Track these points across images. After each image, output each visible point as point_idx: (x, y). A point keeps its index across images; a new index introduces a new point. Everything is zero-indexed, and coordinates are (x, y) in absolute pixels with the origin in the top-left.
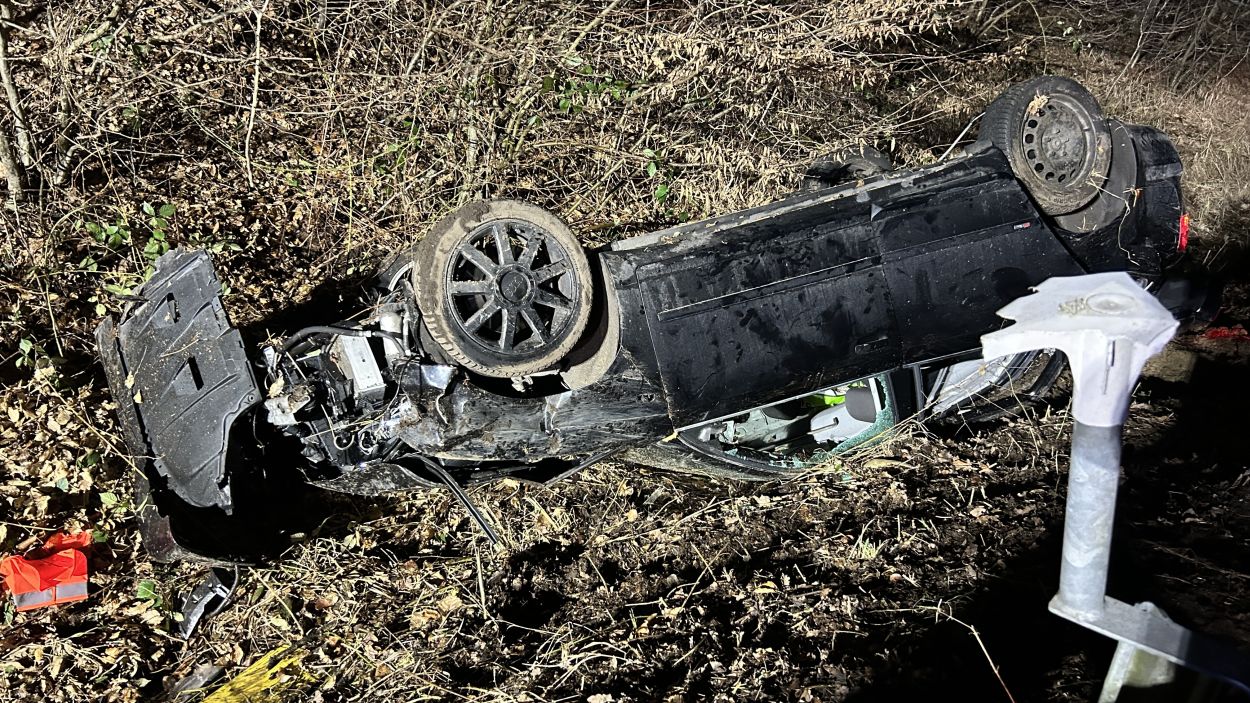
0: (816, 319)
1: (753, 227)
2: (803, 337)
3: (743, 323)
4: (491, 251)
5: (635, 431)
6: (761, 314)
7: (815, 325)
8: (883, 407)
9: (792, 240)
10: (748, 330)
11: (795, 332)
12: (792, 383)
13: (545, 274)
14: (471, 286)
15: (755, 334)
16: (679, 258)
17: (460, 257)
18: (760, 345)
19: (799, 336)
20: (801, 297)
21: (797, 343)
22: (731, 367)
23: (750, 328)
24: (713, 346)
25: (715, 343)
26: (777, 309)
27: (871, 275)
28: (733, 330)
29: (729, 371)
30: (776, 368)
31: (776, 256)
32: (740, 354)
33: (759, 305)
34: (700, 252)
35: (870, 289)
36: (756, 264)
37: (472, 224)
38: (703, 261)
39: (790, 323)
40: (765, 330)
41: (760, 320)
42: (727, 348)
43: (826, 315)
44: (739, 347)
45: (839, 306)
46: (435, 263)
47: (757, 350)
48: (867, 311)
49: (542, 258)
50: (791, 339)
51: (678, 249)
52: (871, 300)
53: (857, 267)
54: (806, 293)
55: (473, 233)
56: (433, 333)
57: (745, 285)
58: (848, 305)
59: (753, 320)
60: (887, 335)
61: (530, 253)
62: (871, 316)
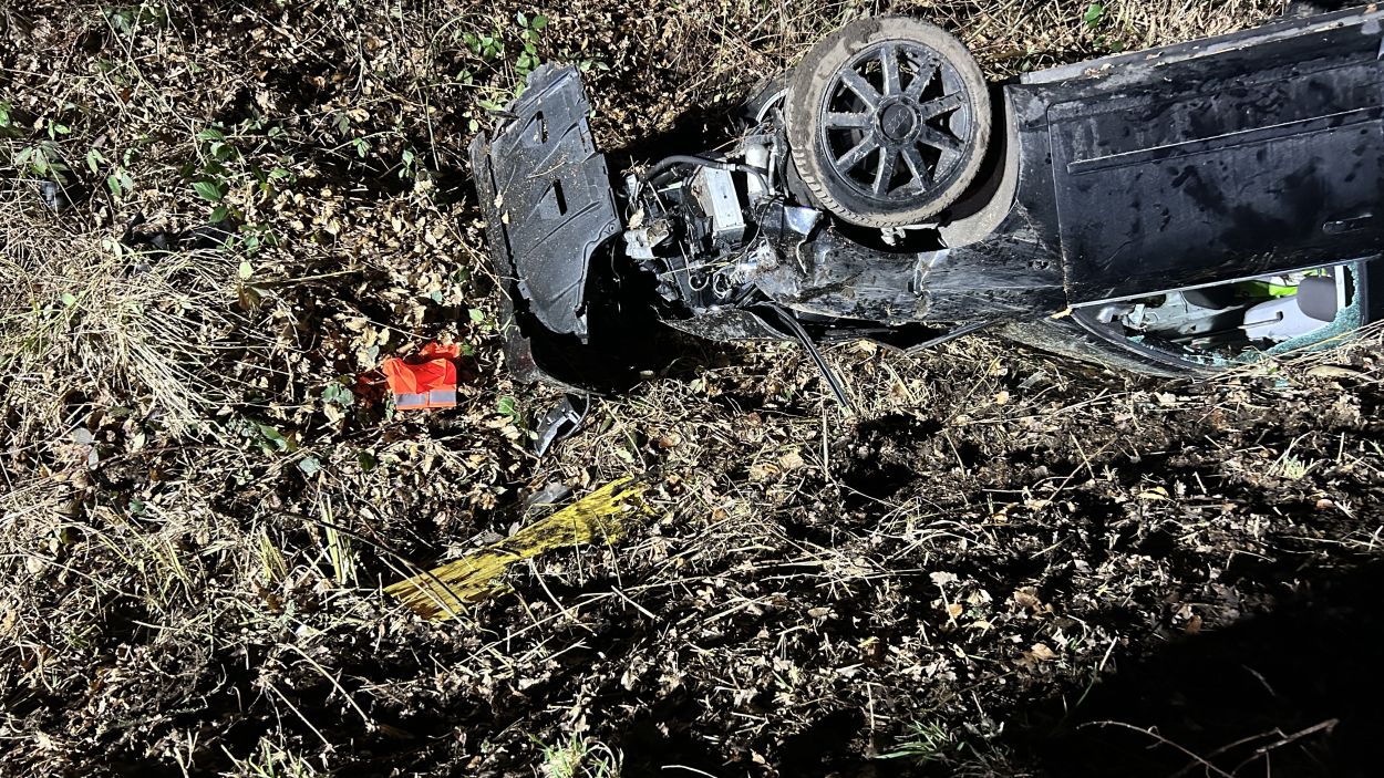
0: (1276, 185)
1: (1211, 61)
2: (1255, 207)
3: (1176, 184)
4: (876, 80)
5: (1020, 302)
6: (1202, 174)
7: (1274, 191)
8: (1348, 302)
9: (1262, 80)
10: (1181, 192)
11: (1245, 199)
12: (1229, 263)
13: (935, 108)
14: (848, 119)
15: (1189, 198)
16: (1105, 96)
17: (840, 84)
18: (1194, 212)
19: (1249, 205)
20: (1261, 156)
21: (1246, 215)
22: (1152, 236)
23: (1185, 191)
24: (1132, 209)
25: (1136, 205)
26: (1225, 169)
27: (1364, 132)
28: (1162, 191)
29: (1148, 241)
30: (1211, 243)
31: (1235, 101)
32: (1167, 221)
33: (1201, 162)
34: (1134, 90)
35: (1360, 150)
36: (1206, 109)
37: (857, 45)
38: (1136, 102)
39: (1240, 188)
40: (1204, 193)
41: (1199, 180)
42: (1150, 213)
43: (1291, 180)
44: (1166, 212)
45: (1312, 169)
46: (811, 90)
47: (1190, 218)
48: (1350, 178)
49: (935, 90)
50: (1238, 208)
51: (1104, 86)
52: (1358, 165)
53: (1346, 120)
54: (1269, 151)
55: (858, 56)
56: (801, 171)
57: (1187, 135)
58: (1324, 169)
59: (1190, 180)
60: (1372, 212)
61: (921, 82)
62: (1354, 185)
